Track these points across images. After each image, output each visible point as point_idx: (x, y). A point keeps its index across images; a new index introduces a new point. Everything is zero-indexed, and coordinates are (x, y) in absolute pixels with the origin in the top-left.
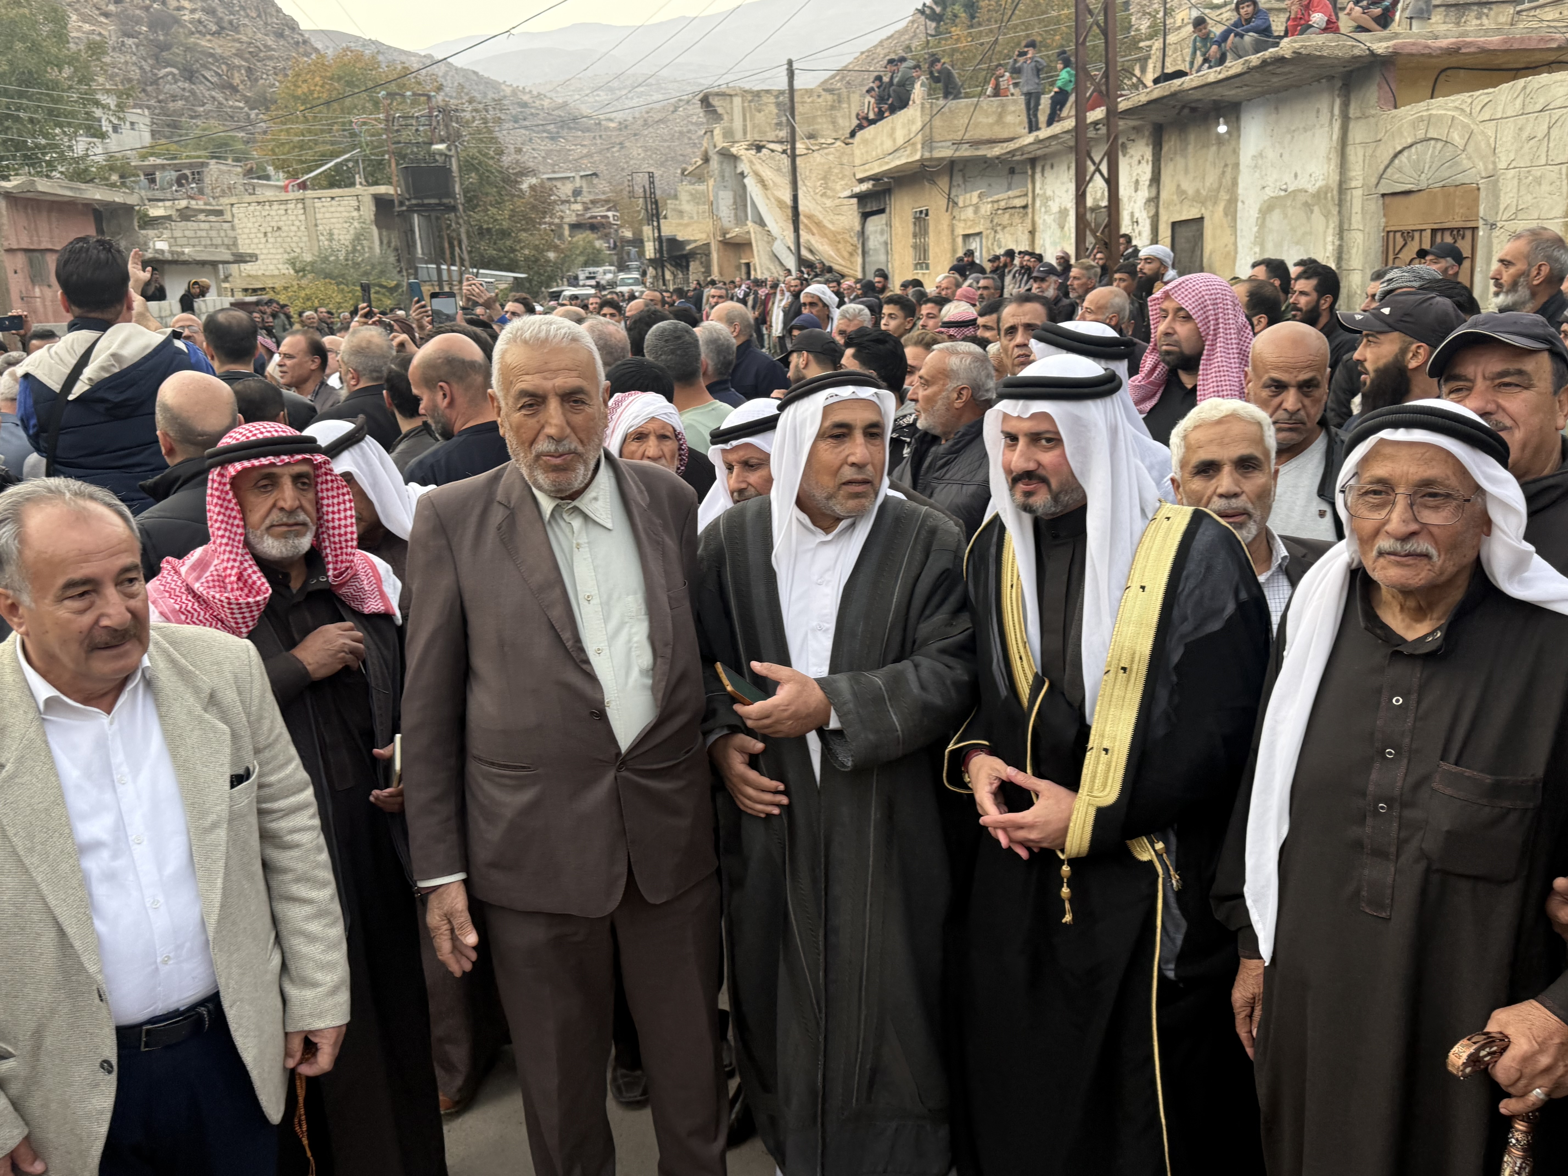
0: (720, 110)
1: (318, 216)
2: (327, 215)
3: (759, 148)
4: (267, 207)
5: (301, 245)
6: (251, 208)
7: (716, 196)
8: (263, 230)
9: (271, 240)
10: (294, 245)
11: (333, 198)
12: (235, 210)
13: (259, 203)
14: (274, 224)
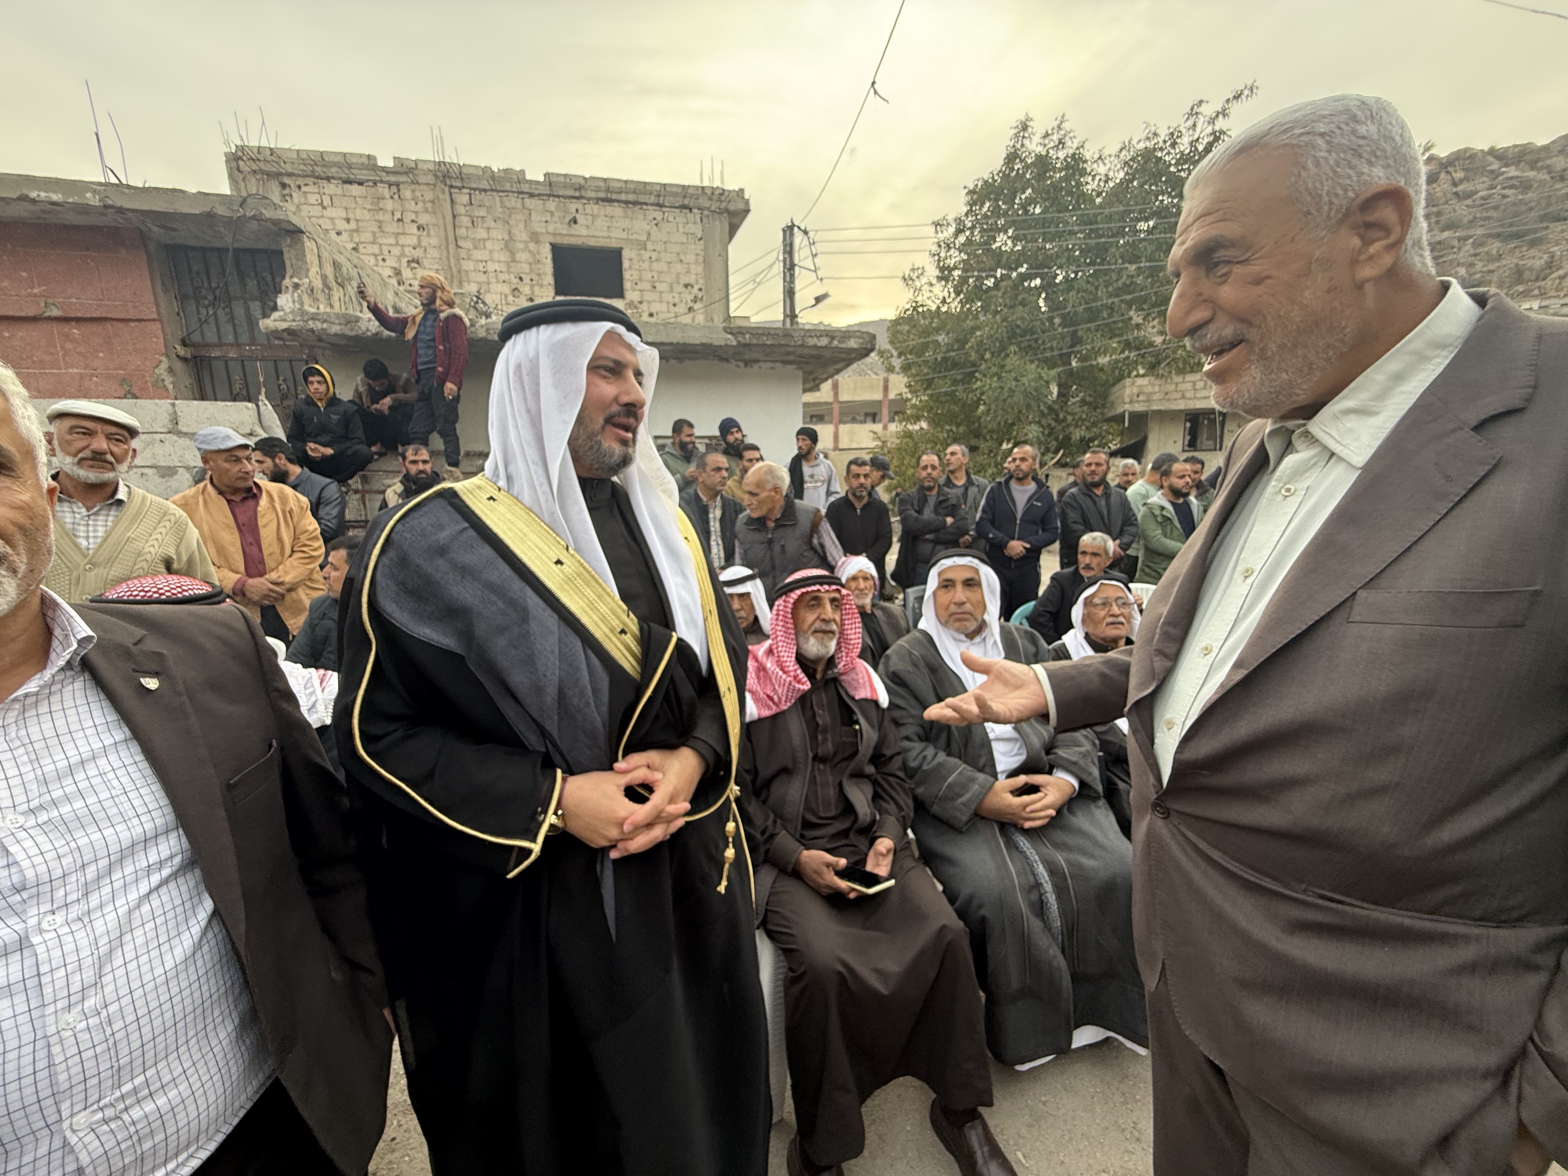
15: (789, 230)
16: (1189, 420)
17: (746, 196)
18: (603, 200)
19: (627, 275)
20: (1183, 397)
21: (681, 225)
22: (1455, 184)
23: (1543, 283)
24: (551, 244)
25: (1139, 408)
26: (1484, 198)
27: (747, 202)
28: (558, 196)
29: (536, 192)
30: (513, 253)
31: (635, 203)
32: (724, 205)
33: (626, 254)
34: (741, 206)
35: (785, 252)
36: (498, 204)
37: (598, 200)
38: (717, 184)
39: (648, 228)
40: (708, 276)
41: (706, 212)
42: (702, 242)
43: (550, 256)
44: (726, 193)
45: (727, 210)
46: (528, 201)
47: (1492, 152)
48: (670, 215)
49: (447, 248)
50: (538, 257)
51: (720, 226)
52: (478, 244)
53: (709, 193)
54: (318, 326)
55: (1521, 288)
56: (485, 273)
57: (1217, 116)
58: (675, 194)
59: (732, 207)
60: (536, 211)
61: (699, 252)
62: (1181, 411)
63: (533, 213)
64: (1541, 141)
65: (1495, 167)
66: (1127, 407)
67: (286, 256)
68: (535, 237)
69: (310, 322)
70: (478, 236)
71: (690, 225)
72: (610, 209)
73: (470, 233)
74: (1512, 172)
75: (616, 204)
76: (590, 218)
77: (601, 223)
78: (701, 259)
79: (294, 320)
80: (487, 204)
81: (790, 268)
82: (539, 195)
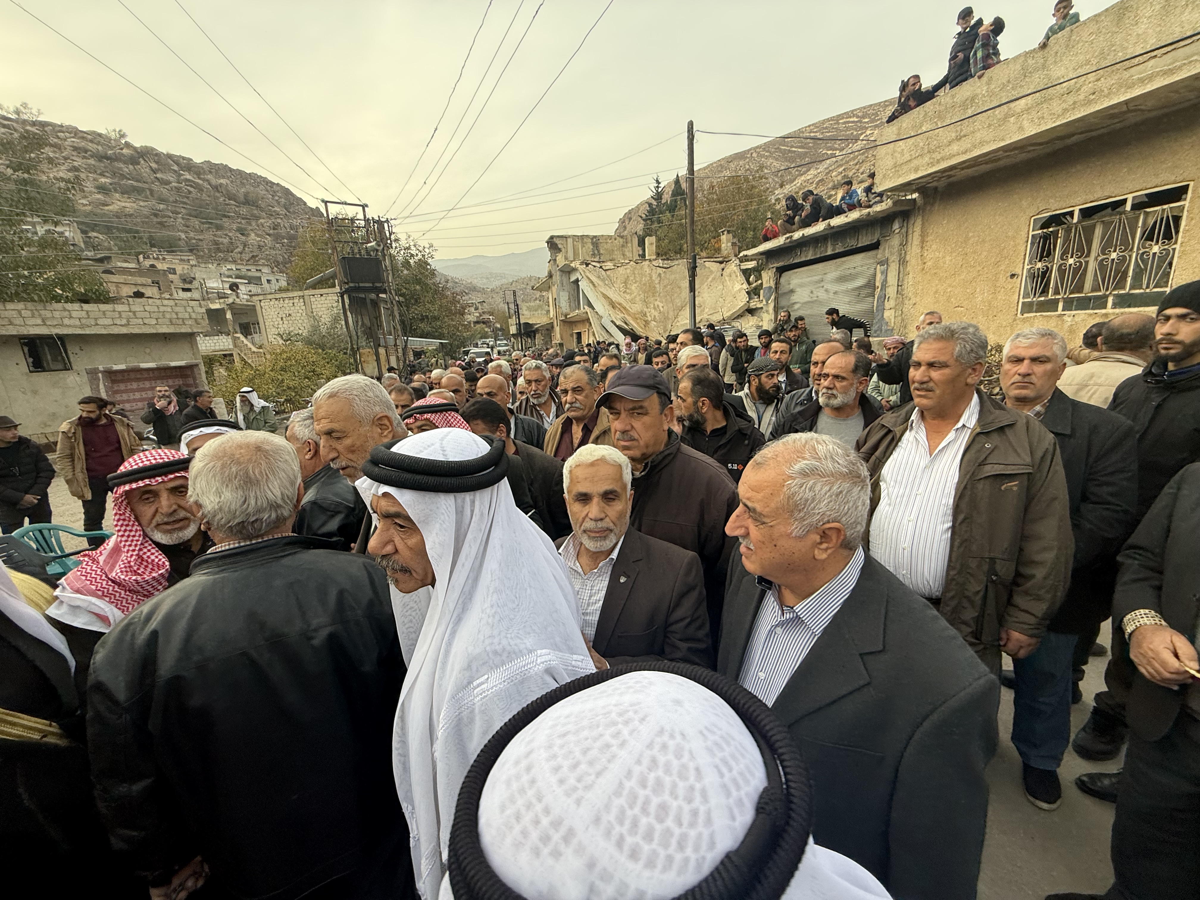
0: (560, 246)
1: (313, 307)
2: (319, 306)
3: (587, 265)
4: (282, 301)
5: (304, 325)
6: (272, 303)
7: (558, 295)
8: (280, 316)
9: (285, 322)
10: (299, 325)
11: (321, 295)
12: (262, 304)
13: (276, 299)
14: (287, 312)
16: (25, 344)
20: (12, 324)
22: (154, 172)
26: (176, 188)
74: (188, 176)
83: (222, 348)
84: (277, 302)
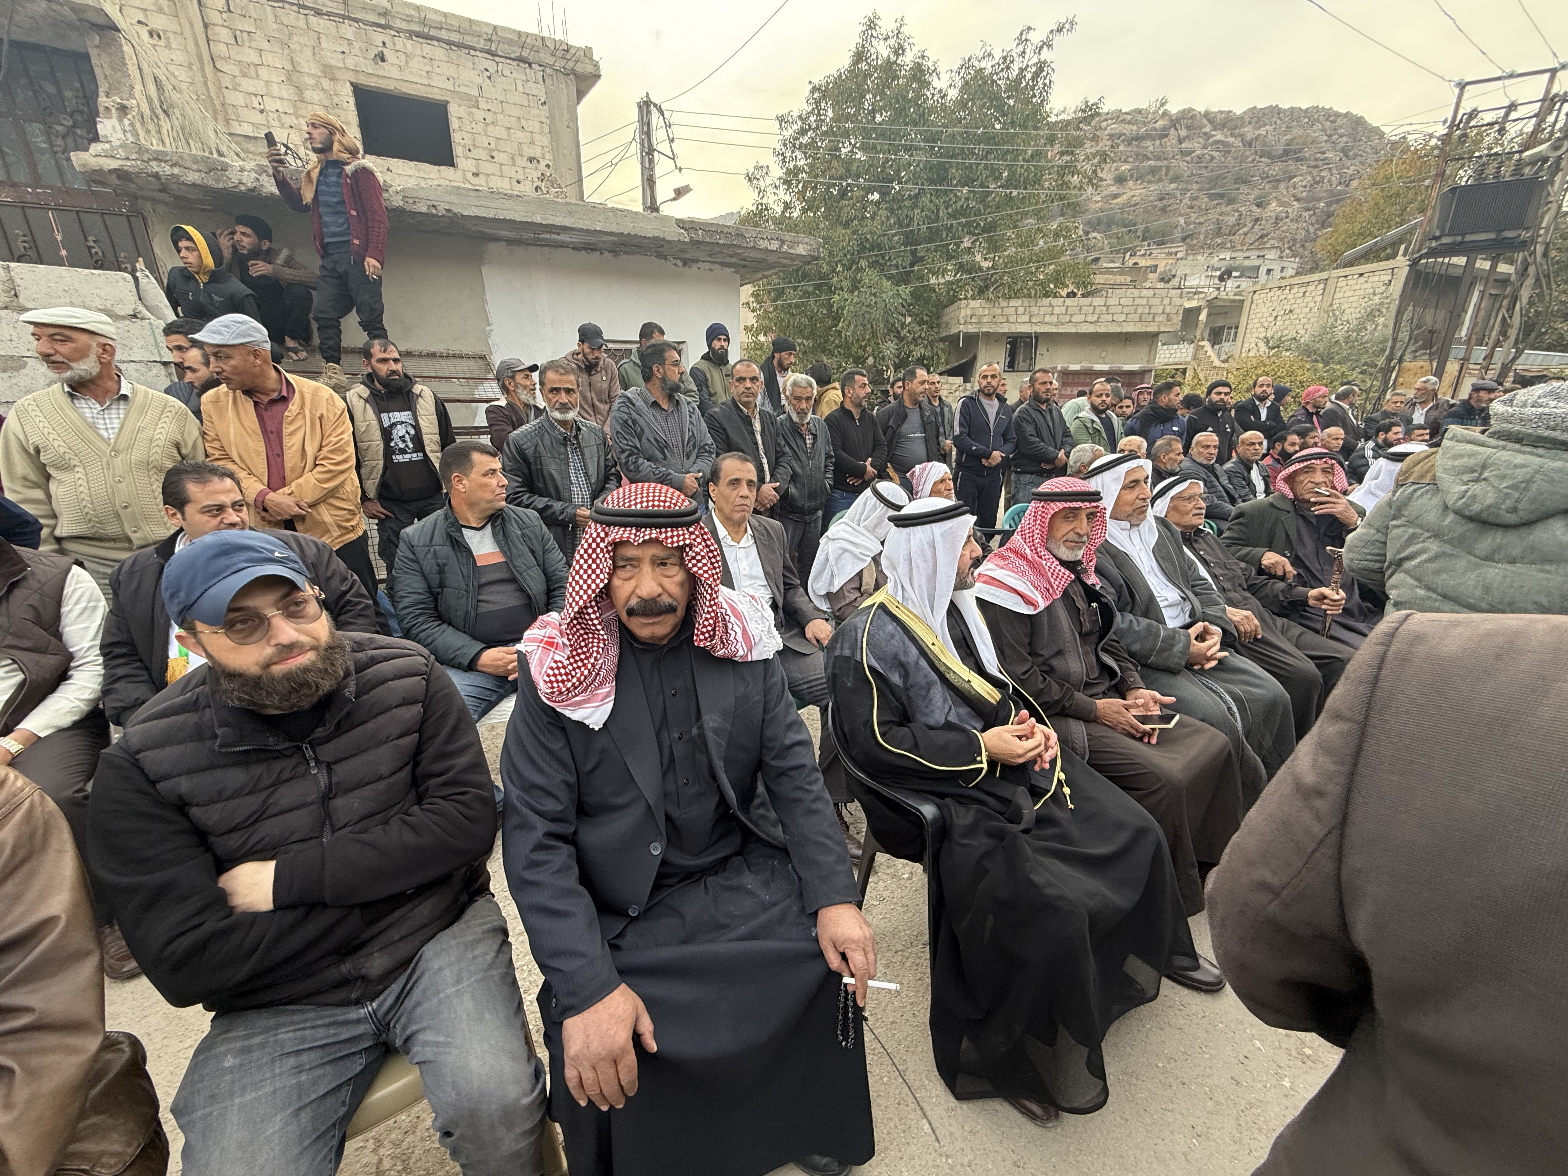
1: (1338, 295)
2: (1348, 293)
4: (1287, 291)
5: (1308, 326)
6: (1271, 294)
8: (1275, 314)
9: (1280, 322)
10: (1299, 327)
11: (1361, 275)
12: (1256, 297)
13: (1280, 288)
14: (1288, 307)
15: (646, 106)
16: (1009, 343)
17: (596, 58)
18: (418, 35)
19: (456, 137)
20: (1008, 321)
21: (519, 83)
22: (1180, 142)
23: (1233, 238)
24: (352, 84)
25: (972, 329)
26: (1199, 157)
27: (596, 65)
28: (357, 20)
29: (325, 9)
30: (299, 90)
31: (460, 46)
32: (570, 64)
33: (454, 111)
34: (590, 69)
35: (642, 132)
36: (271, 18)
37: (411, 34)
38: (559, 36)
39: (479, 80)
40: (556, 149)
41: (548, 71)
42: (546, 107)
43: (352, 100)
44: (572, 51)
45: (573, 72)
46: (314, 20)
47: (1207, 114)
48: (507, 68)
49: (202, 69)
50: (336, 100)
51: (567, 89)
52: (248, 70)
53: (552, 47)
54: (165, 170)
55: (1219, 241)
56: (262, 112)
57: (1042, 47)
58: (511, 42)
59: (579, 68)
60: (327, 36)
61: (544, 120)
62: (1004, 334)
63: (323, 39)
64: (1238, 111)
65: (1208, 129)
66: (962, 327)
67: (95, 61)
68: (329, 72)
69: (154, 164)
70: (246, 59)
71: (530, 84)
72: (428, 49)
73: (232, 52)
74: (1219, 136)
75: (435, 43)
76: (403, 57)
77: (416, 64)
78: (546, 129)
79: (127, 159)
80: (254, 15)
81: (648, 152)
82: (328, 14)
83: (1177, 360)
84: (1279, 293)
